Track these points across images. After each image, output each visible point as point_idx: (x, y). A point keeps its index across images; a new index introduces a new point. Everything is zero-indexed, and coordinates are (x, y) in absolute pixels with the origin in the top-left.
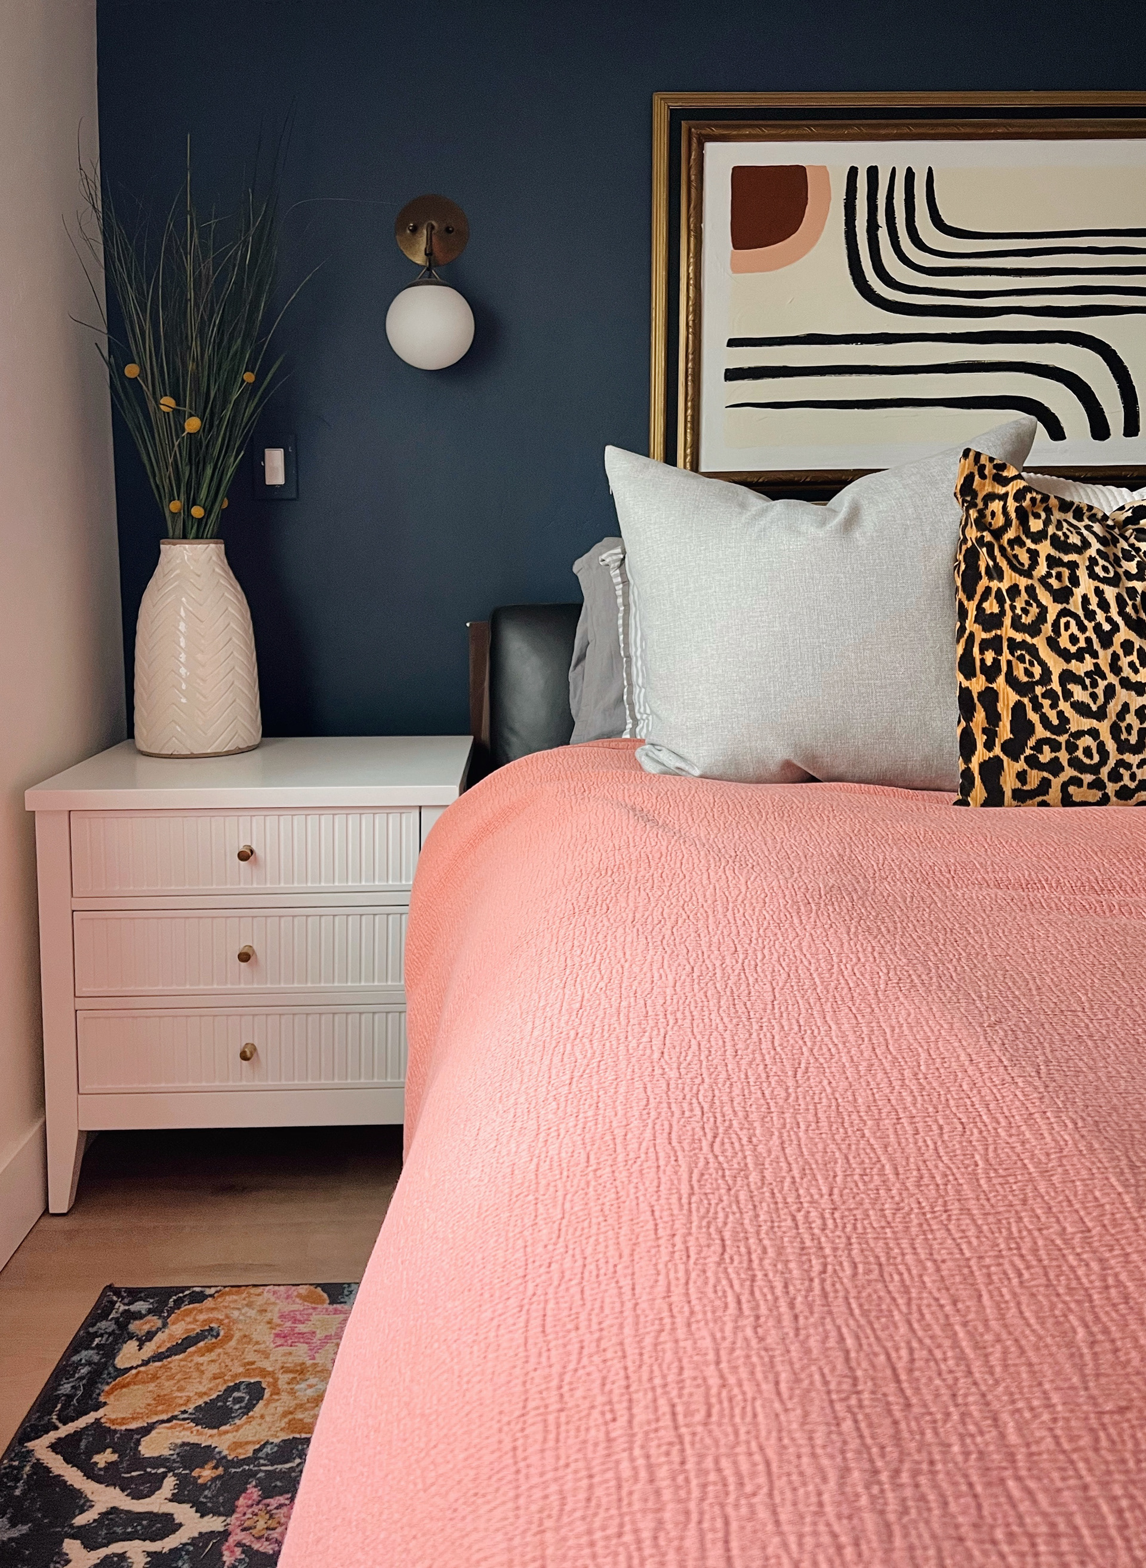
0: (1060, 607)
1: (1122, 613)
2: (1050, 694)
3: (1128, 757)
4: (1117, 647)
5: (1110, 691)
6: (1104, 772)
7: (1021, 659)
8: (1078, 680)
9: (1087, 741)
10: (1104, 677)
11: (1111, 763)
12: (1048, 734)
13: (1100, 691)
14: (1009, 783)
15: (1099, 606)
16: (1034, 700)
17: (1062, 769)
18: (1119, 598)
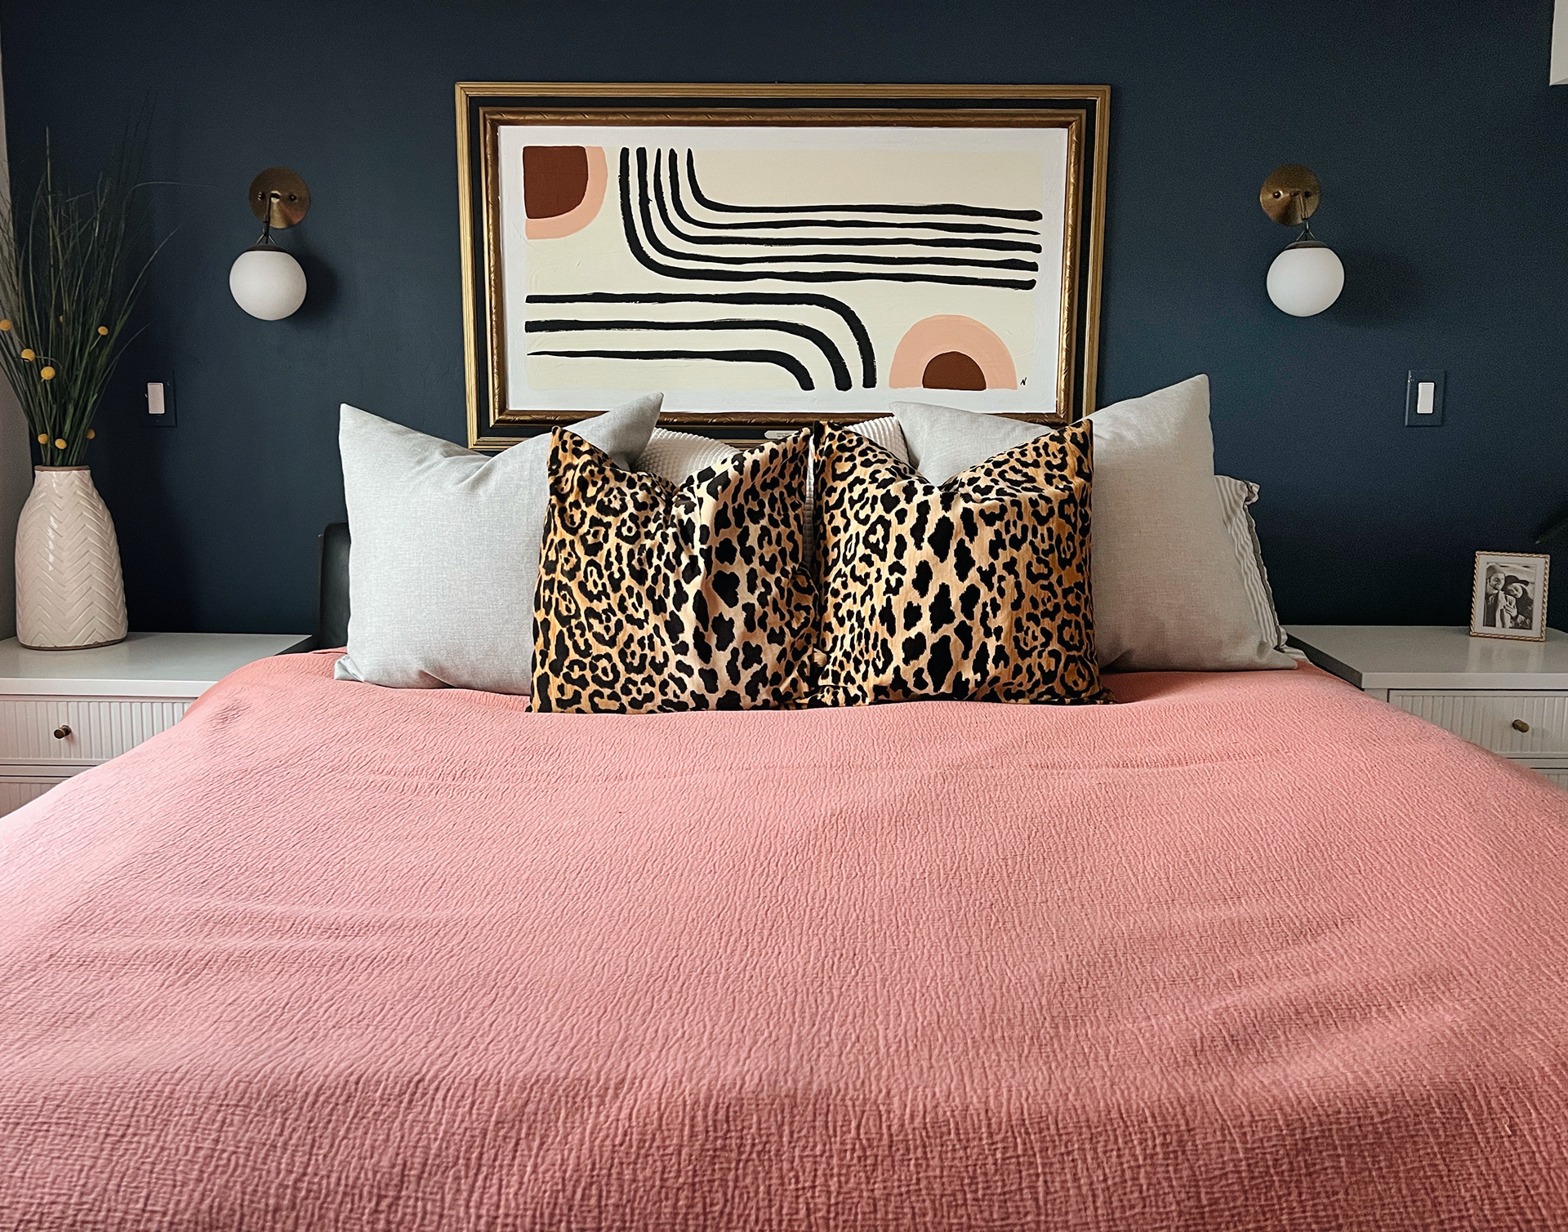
0: (589, 558)
1: (629, 565)
2: (580, 626)
3: (633, 676)
4: (623, 591)
5: (619, 626)
6: (618, 687)
7: (564, 597)
8: (597, 616)
9: (604, 663)
10: (615, 615)
11: (622, 680)
12: (577, 657)
13: (612, 625)
14: (553, 694)
15: (616, 559)
16: (570, 630)
17: (588, 684)
18: (631, 554)
